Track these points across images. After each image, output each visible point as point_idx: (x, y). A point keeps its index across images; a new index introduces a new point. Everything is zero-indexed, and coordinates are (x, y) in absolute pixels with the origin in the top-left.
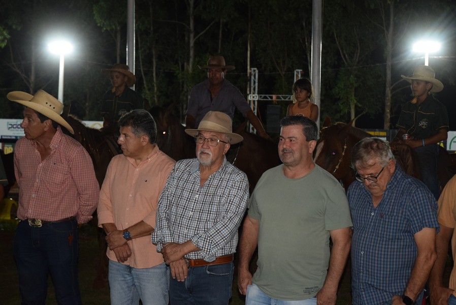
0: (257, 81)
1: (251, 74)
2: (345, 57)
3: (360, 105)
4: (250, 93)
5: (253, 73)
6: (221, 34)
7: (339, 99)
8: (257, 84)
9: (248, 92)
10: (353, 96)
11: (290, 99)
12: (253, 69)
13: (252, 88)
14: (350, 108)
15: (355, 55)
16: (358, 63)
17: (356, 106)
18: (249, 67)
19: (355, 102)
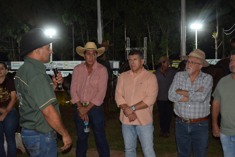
0: (129, 43)
1: (126, 40)
2: (163, 32)
3: (170, 51)
4: (127, 47)
5: (128, 39)
6: (114, 25)
7: (162, 48)
8: (129, 44)
9: (126, 47)
10: (167, 47)
11: (142, 49)
12: (127, 38)
13: (127, 45)
14: (166, 52)
15: (168, 31)
16: (169, 34)
17: (169, 51)
18: (125, 37)
19: (168, 49)
